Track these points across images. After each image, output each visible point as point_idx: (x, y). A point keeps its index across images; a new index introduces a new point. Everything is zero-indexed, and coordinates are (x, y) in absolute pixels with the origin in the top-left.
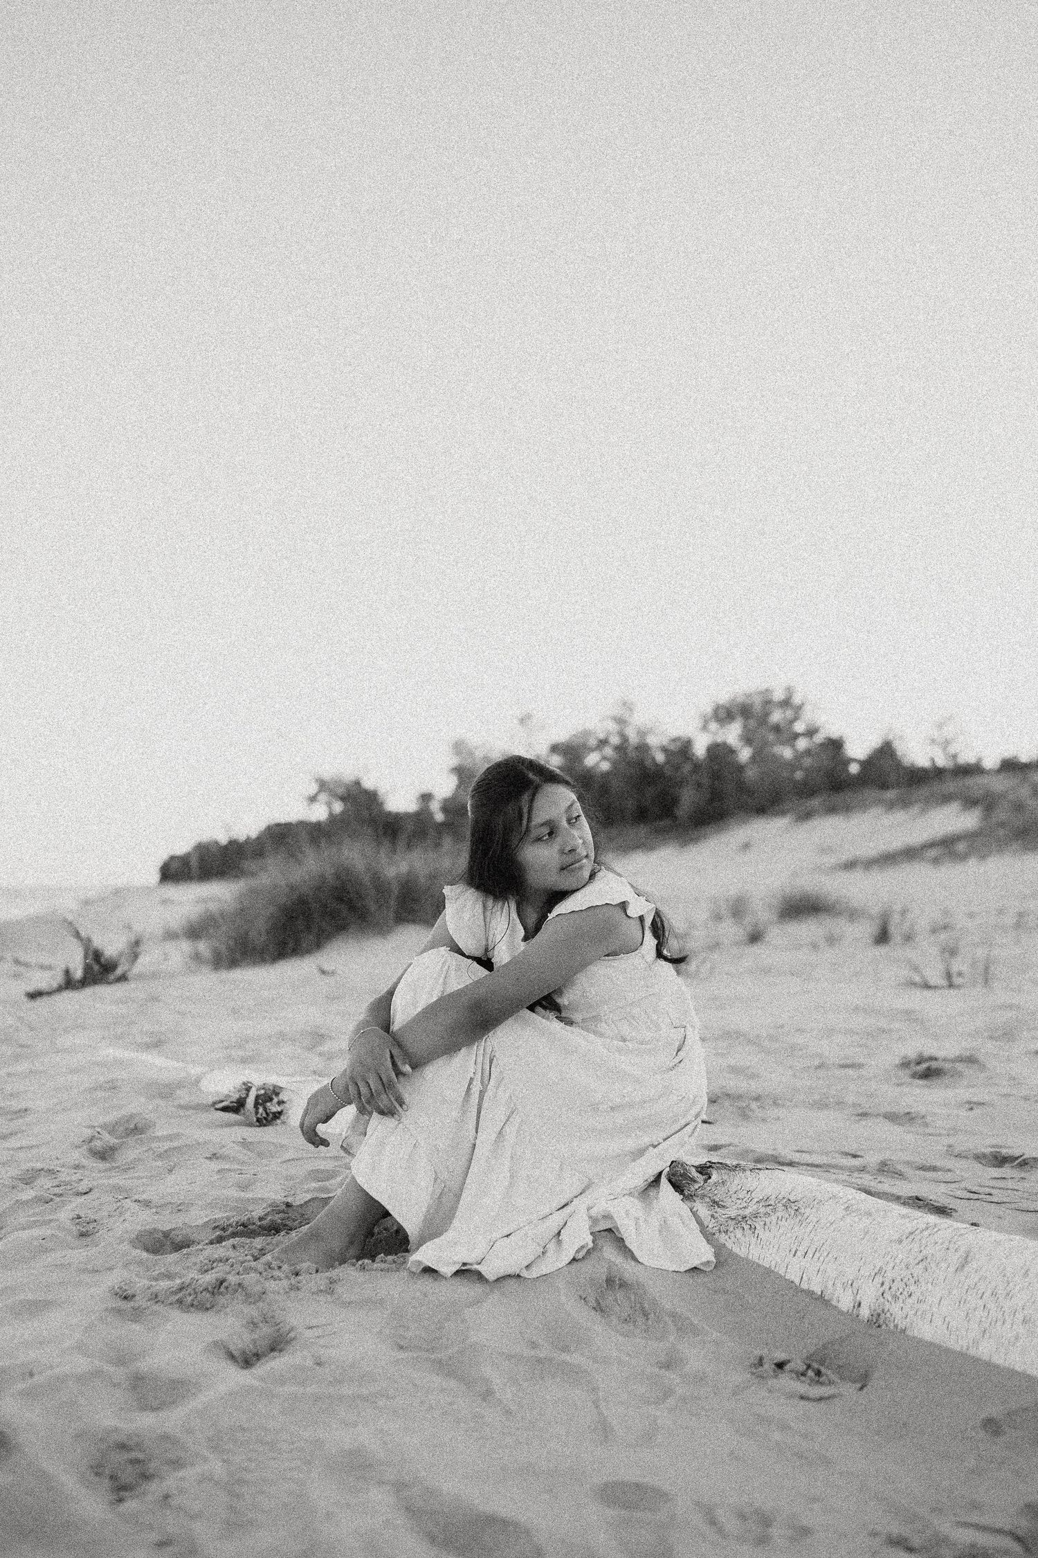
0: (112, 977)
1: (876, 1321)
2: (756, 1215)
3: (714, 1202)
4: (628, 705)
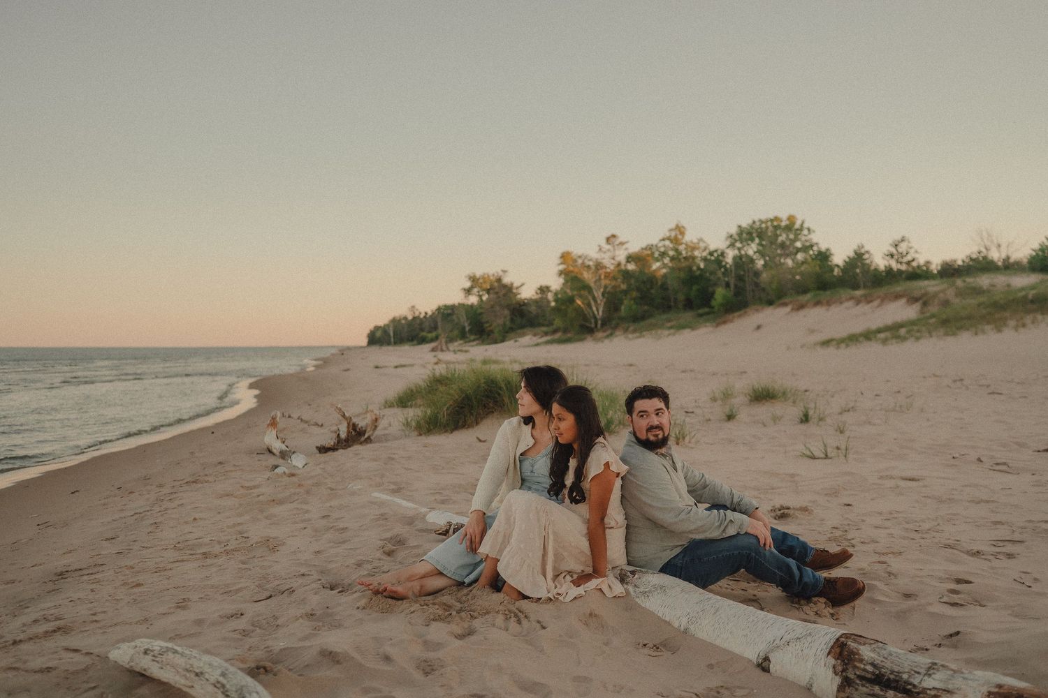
0: (363, 439)
1: (686, 631)
2: (650, 591)
3: (635, 586)
4: (680, 230)
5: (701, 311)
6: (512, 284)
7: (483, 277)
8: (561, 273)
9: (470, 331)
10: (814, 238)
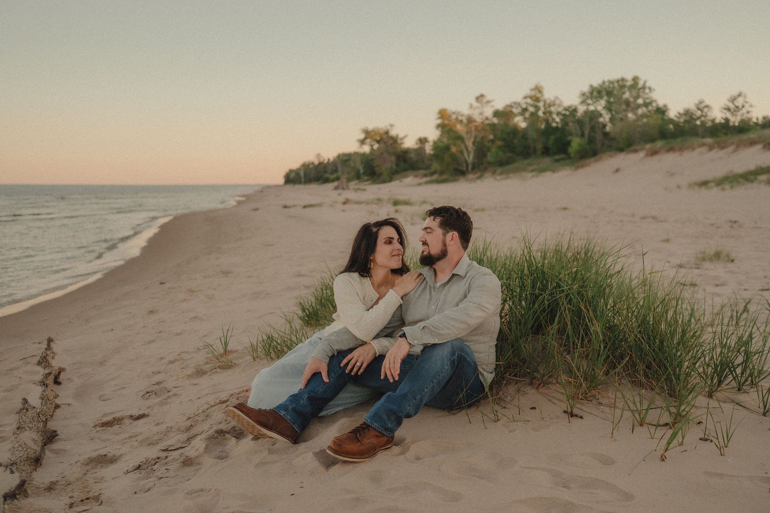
4: (538, 89)
5: (557, 157)
6: (397, 136)
7: (373, 131)
8: (438, 126)
9: (364, 174)
10: (654, 96)
